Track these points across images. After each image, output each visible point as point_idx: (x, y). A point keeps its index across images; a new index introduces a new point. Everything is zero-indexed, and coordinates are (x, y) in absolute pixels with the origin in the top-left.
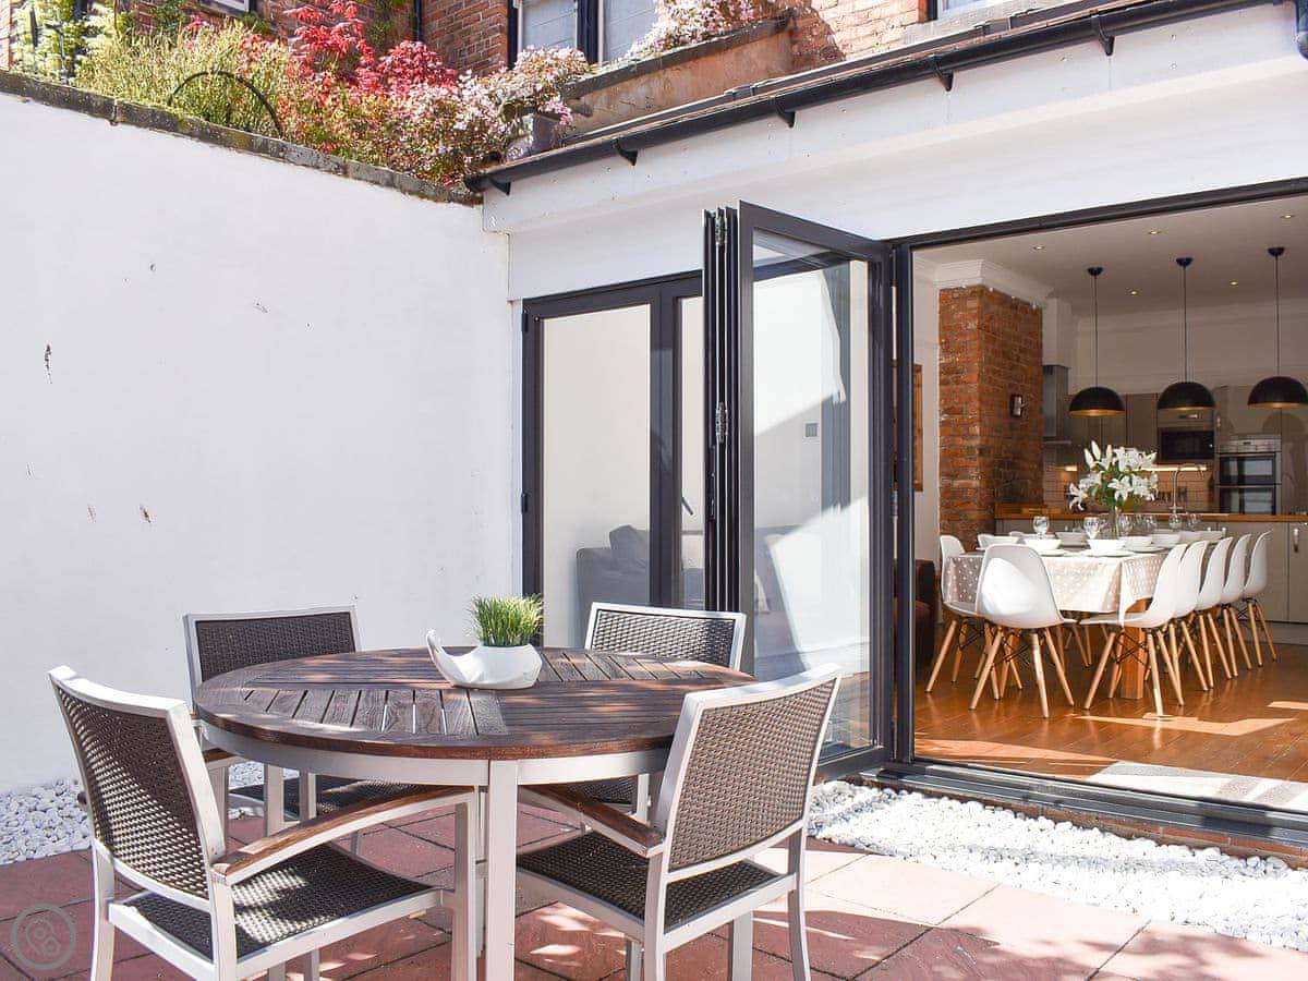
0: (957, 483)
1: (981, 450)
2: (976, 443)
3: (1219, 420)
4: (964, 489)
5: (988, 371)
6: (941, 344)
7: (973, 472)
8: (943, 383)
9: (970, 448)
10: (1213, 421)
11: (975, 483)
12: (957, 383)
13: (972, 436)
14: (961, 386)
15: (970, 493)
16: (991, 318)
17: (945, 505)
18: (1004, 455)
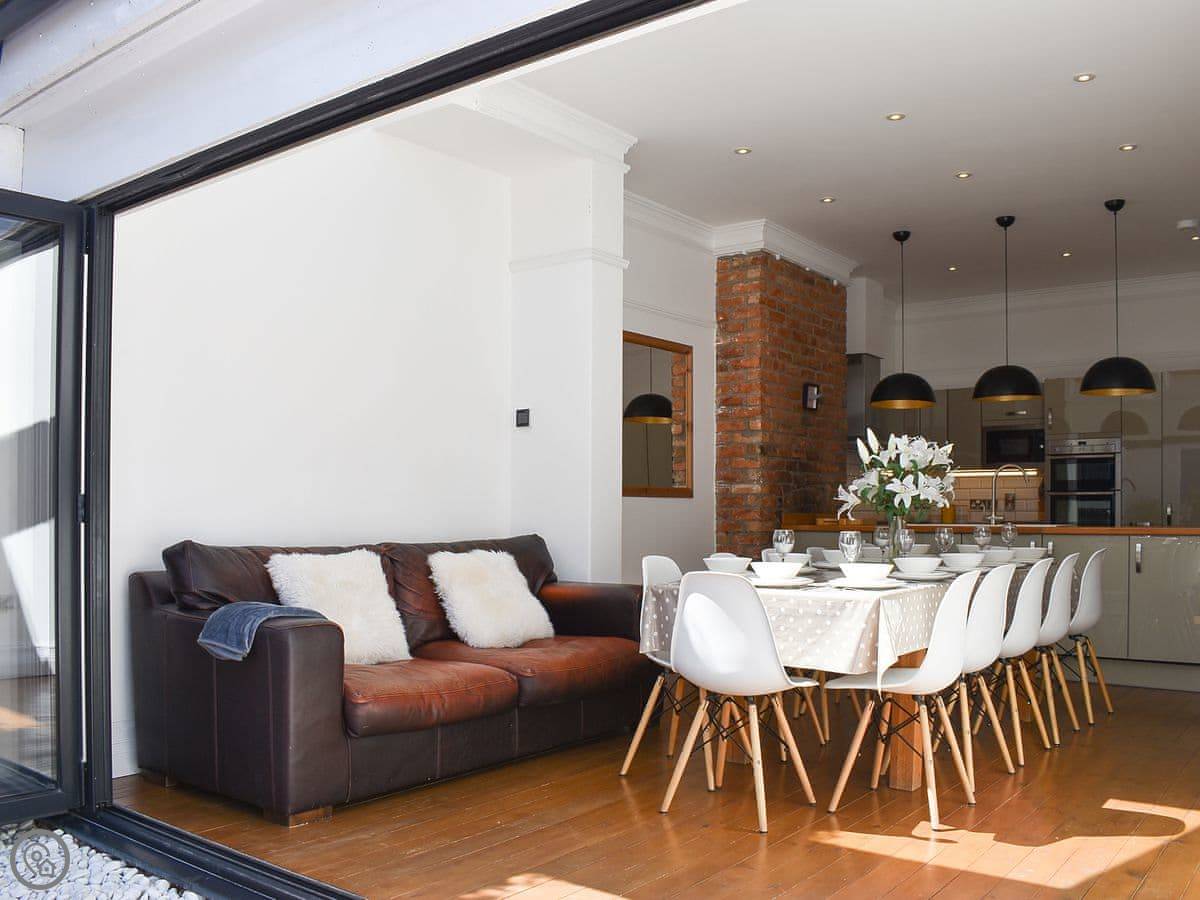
0: (735, 488)
1: (762, 448)
2: (757, 439)
3: (1050, 417)
4: (743, 496)
5: (773, 355)
6: (719, 322)
7: (754, 475)
8: (720, 369)
9: (751, 447)
10: (1043, 418)
11: (756, 488)
12: (736, 368)
13: (753, 432)
14: (740, 372)
15: (750, 500)
16: (777, 292)
17: (722, 515)
18: (794, 455)
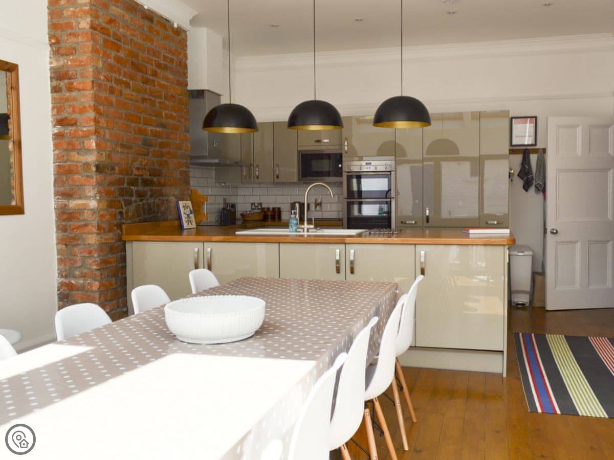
0: (73, 204)
1: (98, 167)
2: (92, 158)
3: (346, 144)
4: (80, 211)
5: (108, 79)
6: (51, 45)
7: (91, 191)
8: (55, 90)
9: (87, 165)
10: (341, 145)
11: (93, 204)
12: (70, 89)
13: (88, 151)
14: (74, 94)
15: (87, 215)
16: (111, 21)
17: (62, 229)
18: (135, 172)
